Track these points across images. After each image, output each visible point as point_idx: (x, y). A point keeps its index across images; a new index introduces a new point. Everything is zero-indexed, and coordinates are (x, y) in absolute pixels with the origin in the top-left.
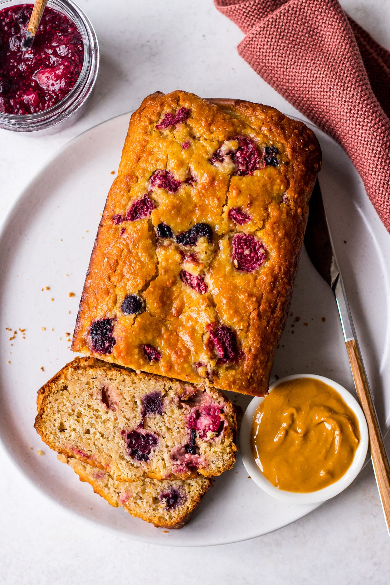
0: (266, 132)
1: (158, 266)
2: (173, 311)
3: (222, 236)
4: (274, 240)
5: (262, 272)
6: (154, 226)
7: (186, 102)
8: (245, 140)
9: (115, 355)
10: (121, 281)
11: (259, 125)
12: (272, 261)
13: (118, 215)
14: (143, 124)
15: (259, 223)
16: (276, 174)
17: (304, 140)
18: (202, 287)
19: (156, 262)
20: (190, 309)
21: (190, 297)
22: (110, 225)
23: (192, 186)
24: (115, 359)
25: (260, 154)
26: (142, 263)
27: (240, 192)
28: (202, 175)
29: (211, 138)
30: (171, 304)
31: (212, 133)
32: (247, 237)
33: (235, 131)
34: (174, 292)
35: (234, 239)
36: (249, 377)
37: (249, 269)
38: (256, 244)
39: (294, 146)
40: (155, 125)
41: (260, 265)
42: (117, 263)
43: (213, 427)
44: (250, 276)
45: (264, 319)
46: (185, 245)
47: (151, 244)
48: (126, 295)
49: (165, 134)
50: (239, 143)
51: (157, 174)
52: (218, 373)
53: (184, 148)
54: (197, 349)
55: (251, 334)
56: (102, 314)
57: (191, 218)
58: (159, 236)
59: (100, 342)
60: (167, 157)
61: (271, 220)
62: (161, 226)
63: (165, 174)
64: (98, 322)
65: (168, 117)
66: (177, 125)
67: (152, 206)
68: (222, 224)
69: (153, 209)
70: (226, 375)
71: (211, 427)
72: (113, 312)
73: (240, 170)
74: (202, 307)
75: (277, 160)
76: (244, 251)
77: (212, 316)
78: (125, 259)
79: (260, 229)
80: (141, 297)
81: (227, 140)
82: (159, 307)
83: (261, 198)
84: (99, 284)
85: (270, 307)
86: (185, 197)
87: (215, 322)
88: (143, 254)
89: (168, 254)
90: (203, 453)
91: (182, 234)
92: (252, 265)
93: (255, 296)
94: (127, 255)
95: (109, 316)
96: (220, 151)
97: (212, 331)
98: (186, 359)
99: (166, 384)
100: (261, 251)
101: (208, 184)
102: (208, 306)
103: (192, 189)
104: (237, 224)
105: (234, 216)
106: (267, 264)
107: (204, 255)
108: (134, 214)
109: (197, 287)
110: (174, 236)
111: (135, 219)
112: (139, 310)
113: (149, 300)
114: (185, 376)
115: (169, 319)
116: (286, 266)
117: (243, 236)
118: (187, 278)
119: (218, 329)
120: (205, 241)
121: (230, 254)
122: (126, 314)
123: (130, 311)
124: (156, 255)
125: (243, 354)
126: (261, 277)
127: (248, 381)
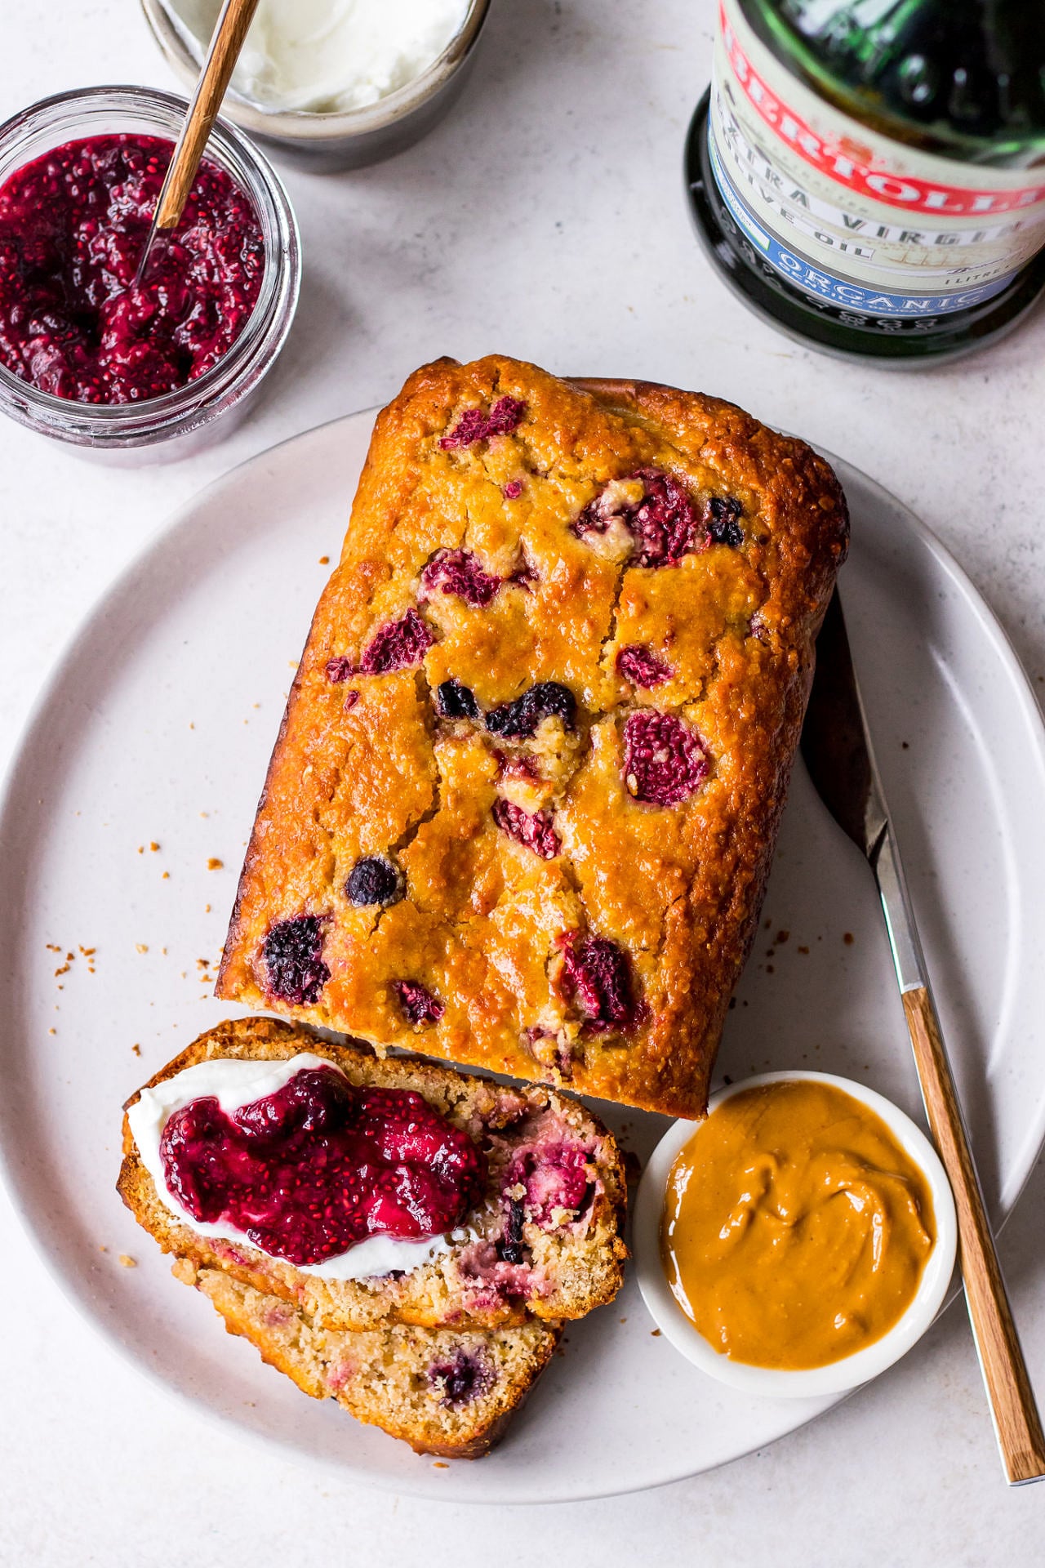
0: (711, 462)
1: (438, 786)
2: (475, 899)
3: (601, 714)
4: (728, 729)
5: (698, 808)
6: (431, 688)
7: (514, 384)
8: (660, 479)
9: (328, 1006)
10: (346, 822)
11: (697, 445)
12: (722, 779)
13: (341, 659)
14: (406, 435)
15: (691, 684)
16: (736, 566)
17: (806, 482)
18: (548, 841)
19: (434, 776)
20: (517, 896)
21: (518, 867)
22: (319, 684)
23: (528, 589)
24: (327, 1015)
25: (696, 515)
26: (399, 777)
27: (645, 607)
28: (554, 562)
29: (576, 473)
30: (470, 883)
31: (580, 460)
32: (662, 720)
33: (636, 457)
34: (479, 852)
35: (630, 724)
36: (659, 1068)
37: (665, 799)
38: (683, 737)
39: (781, 498)
40: (438, 438)
41: (692, 790)
42: (336, 776)
43: (567, 1196)
44: (667, 817)
45: (699, 924)
46: (508, 735)
47: (423, 733)
48: (358, 858)
49: (463, 462)
50: (645, 488)
51: (441, 561)
52: (583, 1055)
53: (508, 496)
54: (532, 993)
55: (667, 962)
56: (296, 904)
57: (523, 669)
58: (442, 713)
59: (290, 975)
60: (467, 518)
61: (723, 678)
62: (447, 687)
63: (459, 560)
64: (286, 924)
65: (469, 419)
66: (491, 440)
67: (428, 639)
68: (600, 685)
69: (429, 645)
70: (604, 1061)
71: (562, 1196)
72: (324, 899)
73: (646, 553)
74: (546, 889)
75: (738, 531)
76: (652, 755)
77: (572, 914)
78: (357, 766)
79: (695, 700)
80: (396, 862)
81: (616, 480)
82: (439, 890)
83: (697, 625)
84: (291, 829)
85: (715, 895)
86: (509, 618)
87: (578, 929)
88: (403, 757)
89: (464, 757)
90: (542, 1260)
91: (500, 708)
92: (671, 789)
93: (680, 867)
94: (363, 758)
95: (313, 909)
96: (598, 507)
97: (571, 950)
98: (505, 1022)
99: (451, 1086)
100: (697, 755)
101: (566, 585)
102: (562, 888)
103: (527, 598)
104: (638, 686)
105: (631, 666)
106: (710, 788)
107: (555, 760)
108: (382, 658)
109: (534, 840)
110: (481, 714)
111: (384, 670)
112: (391, 894)
113: (416, 870)
114: (501, 1061)
115: (465, 920)
116: (758, 794)
117: (652, 717)
118: (509, 820)
119: (587, 945)
120: (557, 725)
121: (618, 760)
122: (356, 904)
123: (366, 898)
124: (435, 760)
125: (647, 1009)
126: (694, 818)
127: (658, 1077)
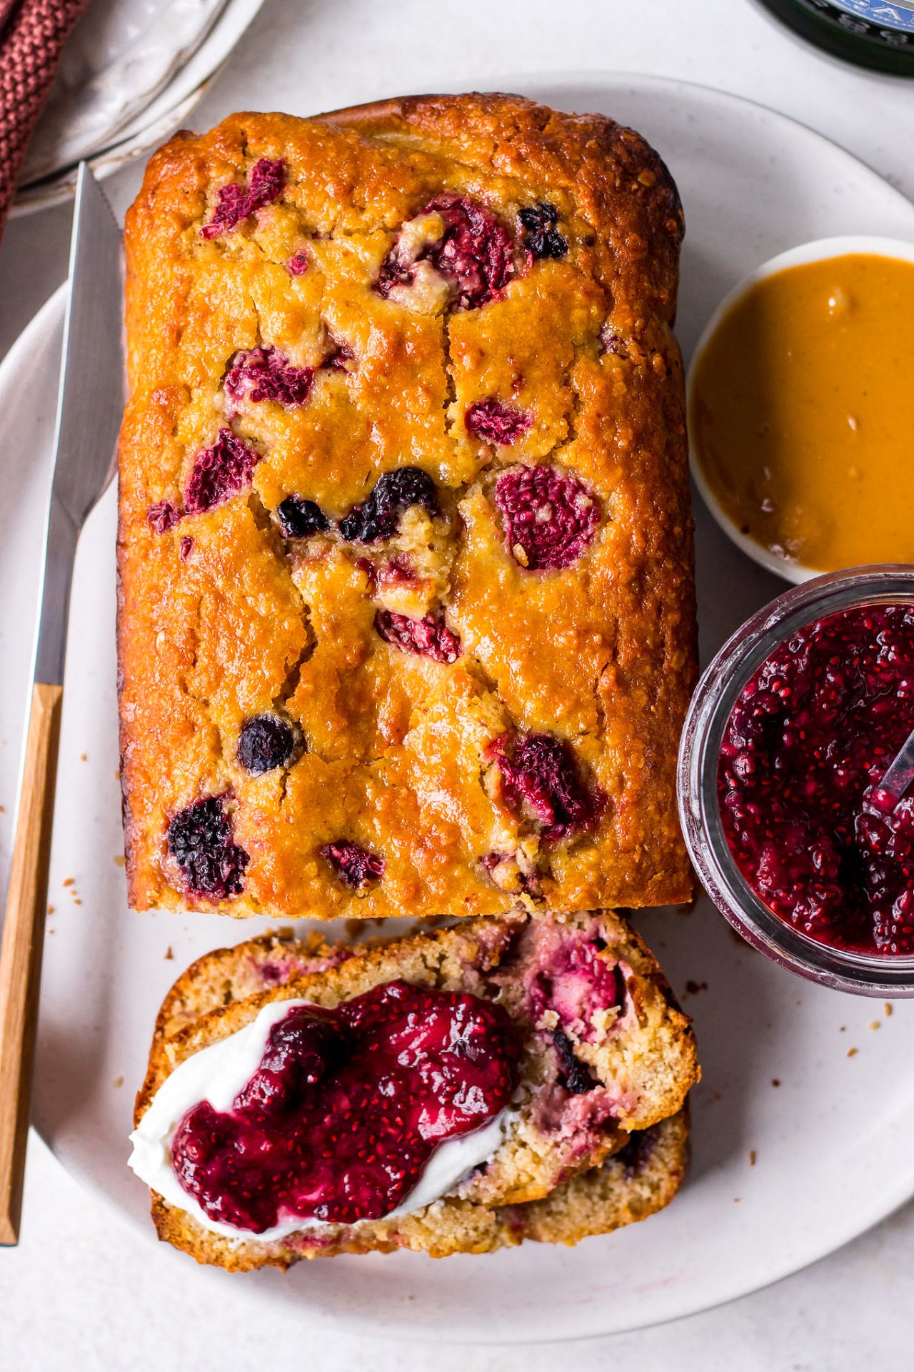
0: (509, 169)
1: (309, 617)
2: (384, 729)
3: (465, 486)
4: (609, 464)
5: (600, 560)
6: (269, 512)
7: (266, 143)
8: (457, 205)
9: (256, 895)
10: (218, 685)
11: (486, 154)
12: (617, 521)
13: (161, 504)
14: (162, 233)
15: (555, 426)
16: (568, 280)
17: (618, 163)
18: (445, 643)
19: (300, 608)
20: (429, 714)
21: (420, 680)
22: (145, 539)
23: (345, 371)
24: (258, 904)
25: (508, 234)
26: (262, 620)
27: (481, 357)
28: (366, 334)
29: (362, 226)
30: (373, 713)
31: (362, 210)
32: (535, 473)
33: (424, 187)
34: (373, 676)
35: (499, 489)
36: (637, 858)
37: (561, 559)
38: (563, 487)
39: (596, 189)
40: (198, 228)
42: (193, 639)
44: (568, 579)
45: (636, 687)
46: (369, 540)
47: (275, 563)
48: (243, 722)
49: (234, 248)
50: (444, 218)
51: (241, 365)
52: (550, 868)
53: (294, 272)
54: (475, 818)
55: (613, 739)
56: (190, 789)
57: (366, 462)
58: (290, 536)
59: (204, 869)
60: (255, 311)
61: (588, 410)
62: (288, 506)
63: (260, 359)
64: (185, 812)
65: (228, 196)
66: (259, 214)
67: (251, 458)
68: (455, 456)
69: (254, 464)
70: (573, 868)
72: (218, 776)
73: (464, 293)
74: (460, 701)
75: (559, 240)
76: (534, 516)
77: (494, 719)
78: (213, 620)
79: (564, 443)
80: (284, 714)
81: (409, 220)
82: (342, 732)
83: (544, 358)
84: (160, 708)
85: (645, 650)
86: (334, 409)
87: (506, 732)
88: (261, 596)
89: (328, 577)
92: (565, 547)
93: (597, 632)
94: (216, 610)
95: (209, 789)
96: (397, 256)
97: (504, 757)
98: (454, 854)
100: (582, 501)
101: (387, 356)
102: (476, 692)
103: (347, 381)
104: (498, 445)
105: (484, 425)
106: (609, 534)
107: (429, 554)
108: (206, 492)
109: (430, 647)
110: (333, 524)
111: (211, 504)
112: (290, 752)
113: (310, 717)
114: (462, 902)
115: (379, 755)
116: (661, 525)
117: (521, 475)
118: (396, 630)
119: (519, 747)
120: (420, 516)
121: (499, 533)
122: (255, 774)
123: (264, 764)
124: (297, 589)
125: (604, 797)
126: (598, 573)
127: (638, 868)
